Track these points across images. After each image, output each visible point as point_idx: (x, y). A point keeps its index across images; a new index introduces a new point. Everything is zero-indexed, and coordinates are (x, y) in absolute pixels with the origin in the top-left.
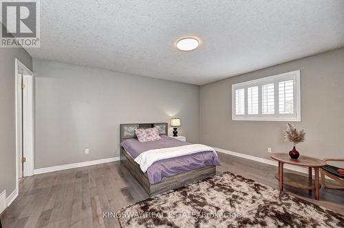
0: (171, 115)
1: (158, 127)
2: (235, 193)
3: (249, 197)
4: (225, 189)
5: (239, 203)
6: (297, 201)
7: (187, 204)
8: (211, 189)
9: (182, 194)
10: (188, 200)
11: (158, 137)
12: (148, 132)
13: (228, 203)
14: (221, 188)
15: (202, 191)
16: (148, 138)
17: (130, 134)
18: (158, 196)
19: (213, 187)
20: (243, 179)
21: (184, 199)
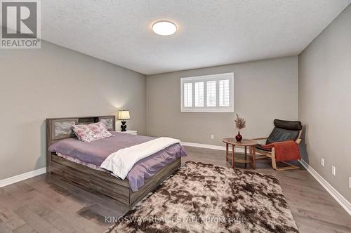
0: (118, 105)
1: (104, 120)
2: (206, 179)
3: (218, 179)
4: (198, 177)
5: (215, 187)
6: (247, 173)
7: (176, 202)
8: (186, 181)
9: (163, 193)
10: (174, 198)
11: (108, 133)
12: (94, 128)
13: (208, 189)
14: (194, 177)
15: (180, 185)
16: (95, 136)
17: (66, 133)
18: (138, 204)
19: (186, 178)
20: (204, 165)
21: (169, 198)
